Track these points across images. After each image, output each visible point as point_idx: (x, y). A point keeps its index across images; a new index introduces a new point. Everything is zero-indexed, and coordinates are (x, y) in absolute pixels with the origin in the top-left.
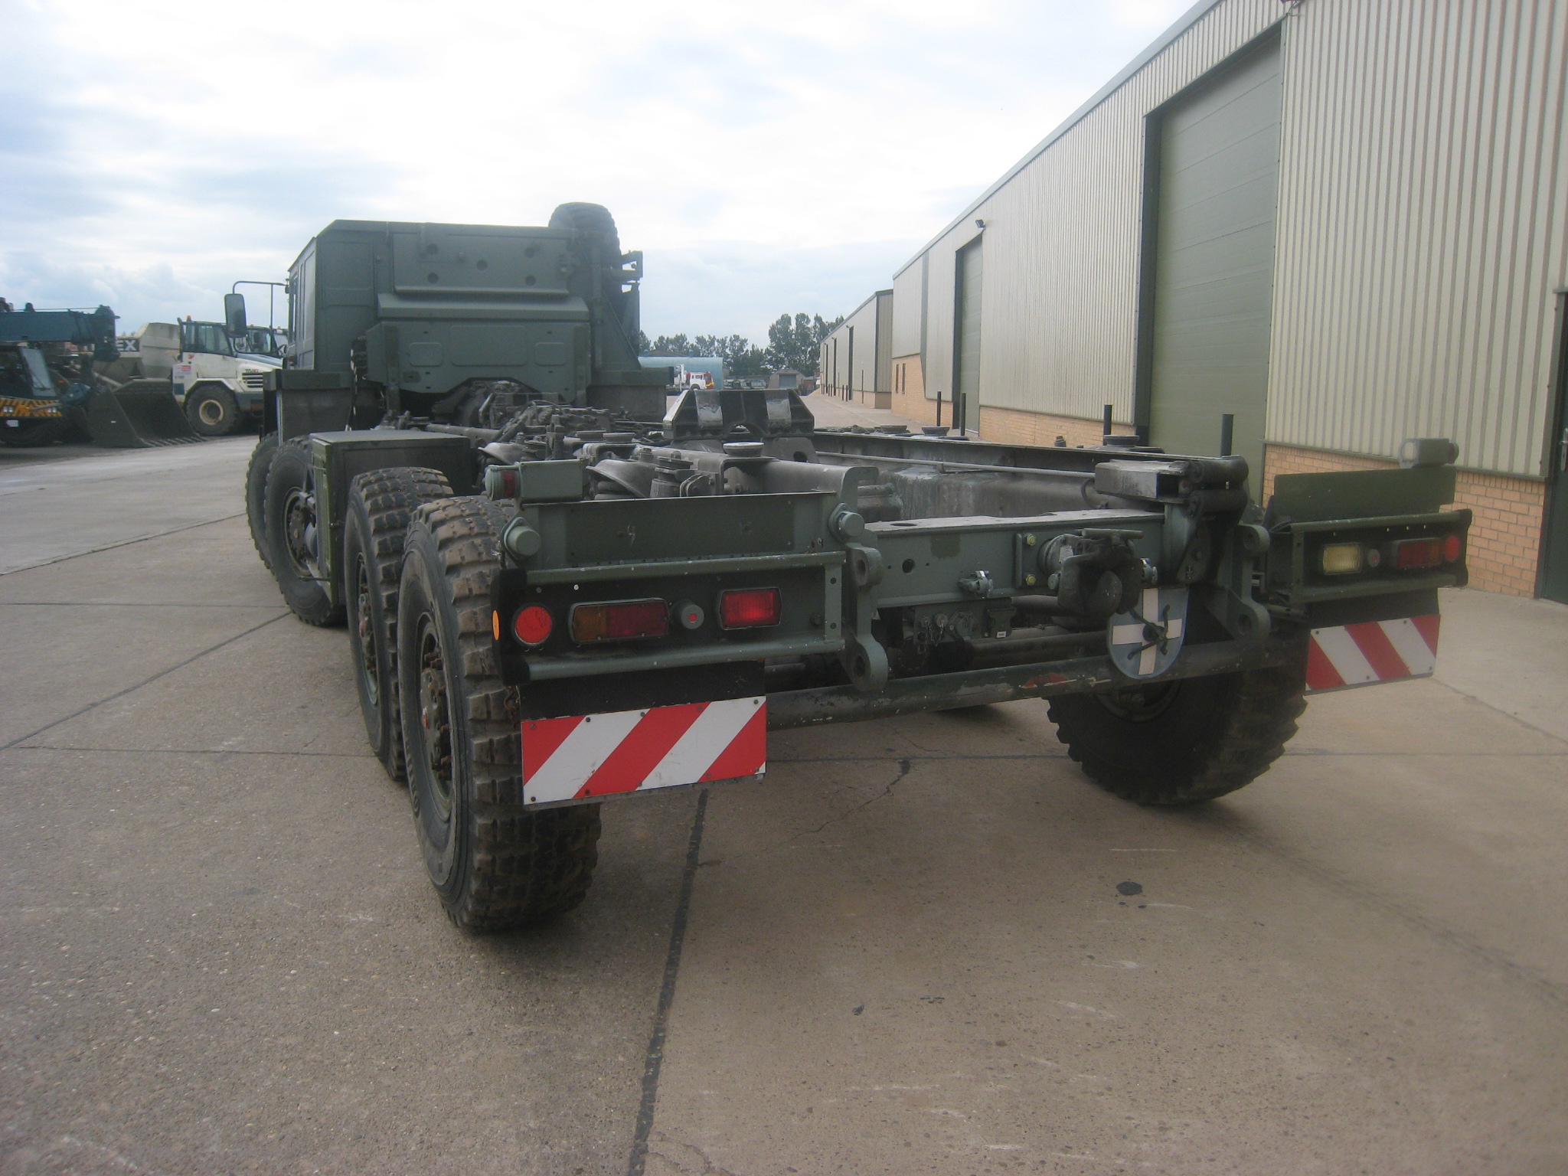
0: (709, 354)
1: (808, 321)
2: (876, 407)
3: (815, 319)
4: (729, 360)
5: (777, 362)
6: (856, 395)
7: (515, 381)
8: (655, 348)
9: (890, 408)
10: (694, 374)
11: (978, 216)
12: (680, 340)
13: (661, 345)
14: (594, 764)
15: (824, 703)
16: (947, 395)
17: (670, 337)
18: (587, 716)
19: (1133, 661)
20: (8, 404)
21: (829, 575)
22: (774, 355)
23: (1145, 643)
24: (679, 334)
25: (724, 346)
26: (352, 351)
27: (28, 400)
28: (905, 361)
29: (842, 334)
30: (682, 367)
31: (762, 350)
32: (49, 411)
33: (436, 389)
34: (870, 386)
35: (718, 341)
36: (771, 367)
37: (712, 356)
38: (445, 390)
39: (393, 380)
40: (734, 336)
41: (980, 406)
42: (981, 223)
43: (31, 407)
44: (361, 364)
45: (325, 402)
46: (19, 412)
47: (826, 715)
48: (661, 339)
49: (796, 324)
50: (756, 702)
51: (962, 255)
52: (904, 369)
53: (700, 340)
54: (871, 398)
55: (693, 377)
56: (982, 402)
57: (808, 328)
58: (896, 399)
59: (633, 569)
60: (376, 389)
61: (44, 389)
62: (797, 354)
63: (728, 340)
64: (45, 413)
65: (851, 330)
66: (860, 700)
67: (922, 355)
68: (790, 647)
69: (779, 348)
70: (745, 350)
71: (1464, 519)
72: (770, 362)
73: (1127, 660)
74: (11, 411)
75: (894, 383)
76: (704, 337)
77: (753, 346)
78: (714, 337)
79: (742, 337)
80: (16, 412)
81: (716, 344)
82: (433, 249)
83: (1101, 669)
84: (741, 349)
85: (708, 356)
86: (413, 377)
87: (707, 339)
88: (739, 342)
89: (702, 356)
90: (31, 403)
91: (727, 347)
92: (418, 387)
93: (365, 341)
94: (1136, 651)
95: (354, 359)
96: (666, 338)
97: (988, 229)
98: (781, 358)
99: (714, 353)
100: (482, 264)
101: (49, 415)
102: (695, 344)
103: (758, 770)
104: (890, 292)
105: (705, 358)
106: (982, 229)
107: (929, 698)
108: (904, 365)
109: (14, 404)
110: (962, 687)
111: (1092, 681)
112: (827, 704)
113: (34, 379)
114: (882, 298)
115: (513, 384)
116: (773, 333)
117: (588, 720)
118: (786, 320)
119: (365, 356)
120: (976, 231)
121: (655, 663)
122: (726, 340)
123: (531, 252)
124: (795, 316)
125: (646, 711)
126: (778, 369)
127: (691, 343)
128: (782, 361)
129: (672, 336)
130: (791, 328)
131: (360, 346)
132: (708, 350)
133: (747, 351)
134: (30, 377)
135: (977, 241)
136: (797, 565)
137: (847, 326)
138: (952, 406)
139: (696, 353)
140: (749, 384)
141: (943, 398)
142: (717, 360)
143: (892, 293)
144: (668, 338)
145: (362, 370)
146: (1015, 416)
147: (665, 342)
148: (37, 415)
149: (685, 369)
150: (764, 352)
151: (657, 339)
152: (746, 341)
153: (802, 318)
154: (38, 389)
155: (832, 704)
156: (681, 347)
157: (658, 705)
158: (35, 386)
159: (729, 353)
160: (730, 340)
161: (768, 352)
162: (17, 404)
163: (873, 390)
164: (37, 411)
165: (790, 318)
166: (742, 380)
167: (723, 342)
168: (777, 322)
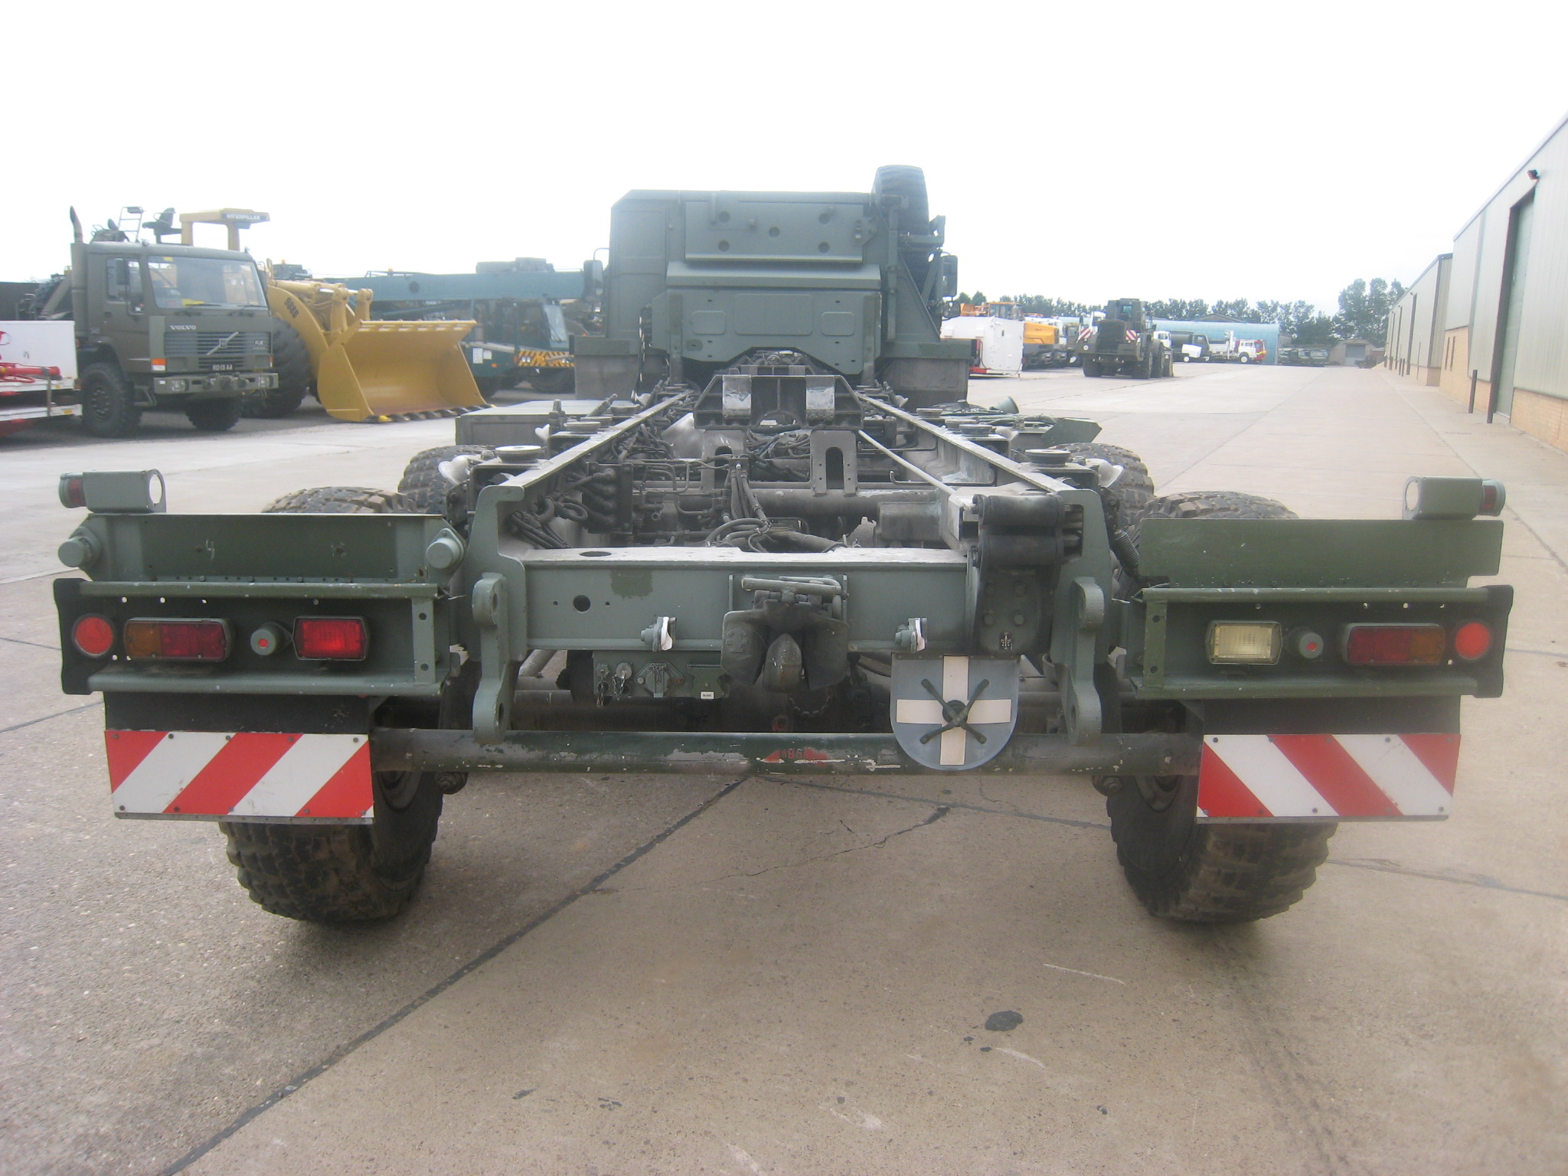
0: (1270, 320)
1: (1385, 286)
2: (1428, 385)
3: (1392, 285)
4: (1292, 327)
5: (1346, 331)
6: (1413, 370)
7: (798, 351)
8: (1212, 312)
9: (1438, 385)
10: (1244, 342)
11: (1531, 167)
12: (1239, 305)
13: (1219, 309)
14: (181, 782)
15: (492, 748)
16: (1486, 374)
17: (1229, 302)
18: (170, 733)
19: (928, 747)
20: (526, 354)
21: (417, 609)
22: (1342, 324)
23: (944, 724)
24: (1239, 299)
25: (1288, 313)
26: (641, 319)
27: (545, 352)
28: (1455, 334)
29: (1406, 302)
30: (1232, 333)
31: (1329, 317)
32: (563, 362)
33: (716, 359)
34: (1424, 361)
35: (1281, 307)
36: (1339, 336)
37: (1274, 323)
38: (726, 359)
39: (676, 348)
40: (1300, 302)
41: (1514, 389)
42: (1534, 175)
43: (547, 358)
44: (647, 331)
45: (615, 368)
46: (536, 362)
47: (493, 763)
48: (1220, 303)
49: (1371, 289)
50: (356, 740)
51: (1517, 212)
52: (1454, 342)
53: (1262, 305)
54: (1424, 373)
55: (1242, 345)
56: (1517, 383)
57: (1384, 294)
58: (1445, 374)
59: (189, 587)
60: (662, 356)
61: (560, 341)
62: (1369, 322)
63: (1292, 306)
64: (559, 364)
65: (1415, 298)
66: (537, 751)
67: (1470, 327)
68: (373, 686)
69: (1349, 316)
70: (1310, 316)
71: (1500, 601)
72: (1337, 330)
73: (919, 744)
74: (529, 361)
75: (1444, 360)
76: (1267, 302)
77: (1320, 312)
78: (1277, 302)
79: (1308, 303)
80: (533, 362)
81: (1279, 310)
82: (724, 216)
83: (884, 751)
84: (1306, 316)
85: (1269, 323)
86: (695, 345)
87: (1269, 304)
88: (1304, 308)
89: (1263, 323)
90: (548, 354)
91: (1291, 313)
92: (701, 356)
93: (650, 309)
94: (932, 735)
95: (642, 326)
96: (1225, 303)
97: (1541, 181)
98: (1352, 327)
99: (1276, 320)
100: (774, 231)
101: (563, 366)
102: (1256, 309)
103: (365, 813)
104: (1449, 257)
105: (1265, 325)
106: (1535, 181)
107: (629, 758)
108: (1454, 338)
109: (532, 355)
110: (676, 751)
111: (870, 764)
112: (495, 751)
113: (552, 332)
114: (1445, 262)
115: (796, 354)
116: (1343, 299)
117: (171, 737)
118: (1359, 285)
119: (651, 324)
120: (1530, 183)
121: (218, 687)
122: (1289, 307)
123: (825, 218)
124: (1370, 281)
125: (232, 735)
126: (1346, 338)
127: (1251, 308)
128: (1350, 330)
129: (1232, 300)
130: (1364, 294)
131: (647, 312)
132: (1269, 316)
133: (1313, 318)
134: (549, 330)
135: (1529, 198)
136: (376, 596)
137: (1412, 294)
138: (1490, 387)
139: (1255, 318)
140: (1307, 354)
141: (1479, 376)
142: (1276, 327)
143: (1452, 257)
144: (1227, 303)
145: (648, 339)
146: (1544, 402)
147: (1223, 306)
148: (552, 365)
149: (1234, 336)
150: (1331, 320)
151: (1215, 304)
152: (1312, 307)
153: (1378, 283)
154: (554, 341)
155: (501, 751)
156: (1240, 313)
157: (247, 730)
158: (552, 338)
159: (1293, 319)
160: (1295, 306)
161: (1336, 319)
162: (535, 355)
163: (1426, 365)
164: (552, 361)
165: (1364, 283)
166: (1300, 350)
167: (1287, 308)
168: (1349, 287)
